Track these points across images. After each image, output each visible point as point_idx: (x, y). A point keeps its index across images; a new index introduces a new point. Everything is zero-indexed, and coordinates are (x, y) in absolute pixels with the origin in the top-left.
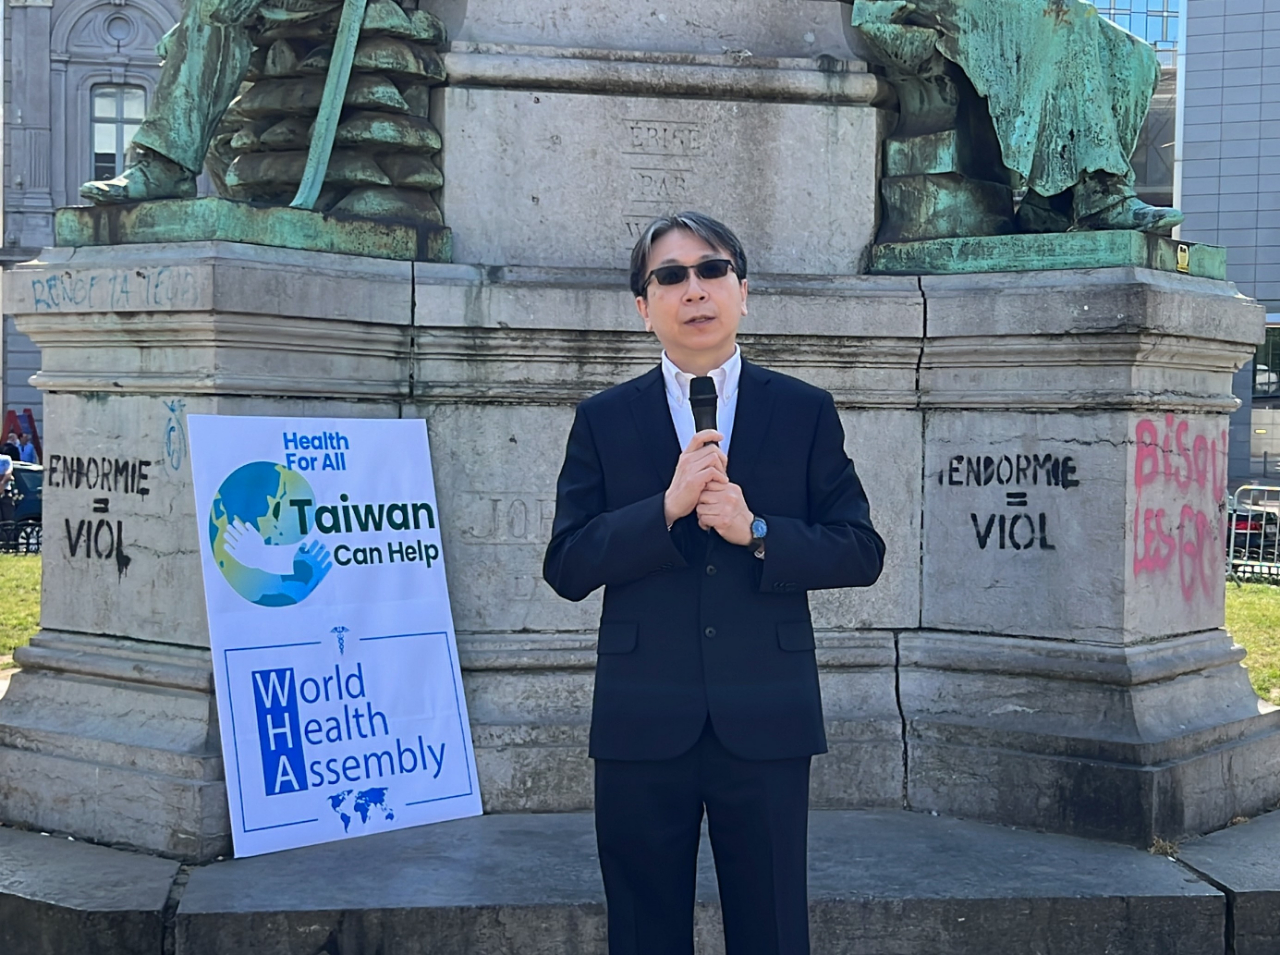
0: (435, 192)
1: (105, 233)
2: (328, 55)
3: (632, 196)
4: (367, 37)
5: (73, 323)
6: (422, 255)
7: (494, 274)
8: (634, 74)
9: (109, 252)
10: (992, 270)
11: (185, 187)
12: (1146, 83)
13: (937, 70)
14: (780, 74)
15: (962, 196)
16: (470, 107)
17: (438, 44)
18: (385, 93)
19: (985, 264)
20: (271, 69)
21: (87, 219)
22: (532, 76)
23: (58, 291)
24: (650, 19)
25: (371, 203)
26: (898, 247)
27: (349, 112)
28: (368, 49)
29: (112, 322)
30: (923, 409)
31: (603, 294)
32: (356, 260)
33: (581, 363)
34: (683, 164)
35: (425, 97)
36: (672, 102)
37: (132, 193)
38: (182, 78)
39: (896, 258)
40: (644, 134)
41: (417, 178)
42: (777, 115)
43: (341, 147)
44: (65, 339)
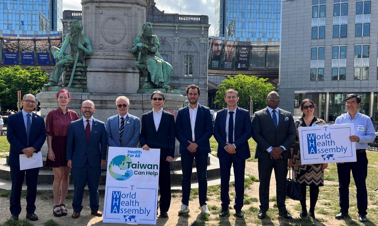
0: (86, 84)
1: (47, 90)
2: (72, 69)
3: (109, 84)
4: (77, 67)
5: (43, 100)
6: (84, 92)
7: (91, 94)
8: (109, 70)
9: (47, 92)
10: (150, 93)
11: (56, 84)
12: (171, 70)
13: (145, 69)
14: (127, 70)
15: (148, 84)
16: (90, 74)
17: (86, 67)
18: (79, 73)
19: (149, 92)
20: (67, 70)
21: (45, 88)
22: (97, 70)
23: (41, 96)
24: (113, 63)
25: (77, 86)
26: (141, 90)
27: (75, 75)
28: (77, 68)
29: (47, 100)
30: (143, 109)
31: (104, 96)
32: (75, 92)
33: (102, 104)
34: (115, 80)
35: (85, 73)
36: (114, 73)
37: (50, 85)
38: (55, 72)
39: (141, 91)
40: (111, 77)
41: (83, 83)
42: (127, 74)
43: (74, 79)
44: (43, 102)
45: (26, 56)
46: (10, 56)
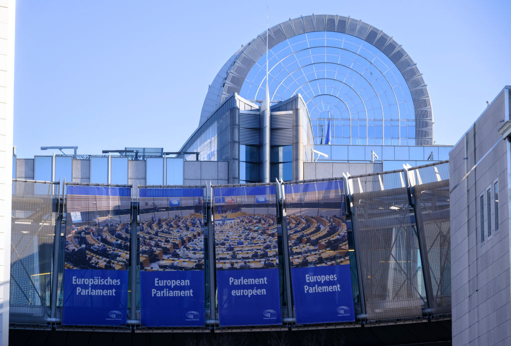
45: (167, 287)
46: (94, 287)
